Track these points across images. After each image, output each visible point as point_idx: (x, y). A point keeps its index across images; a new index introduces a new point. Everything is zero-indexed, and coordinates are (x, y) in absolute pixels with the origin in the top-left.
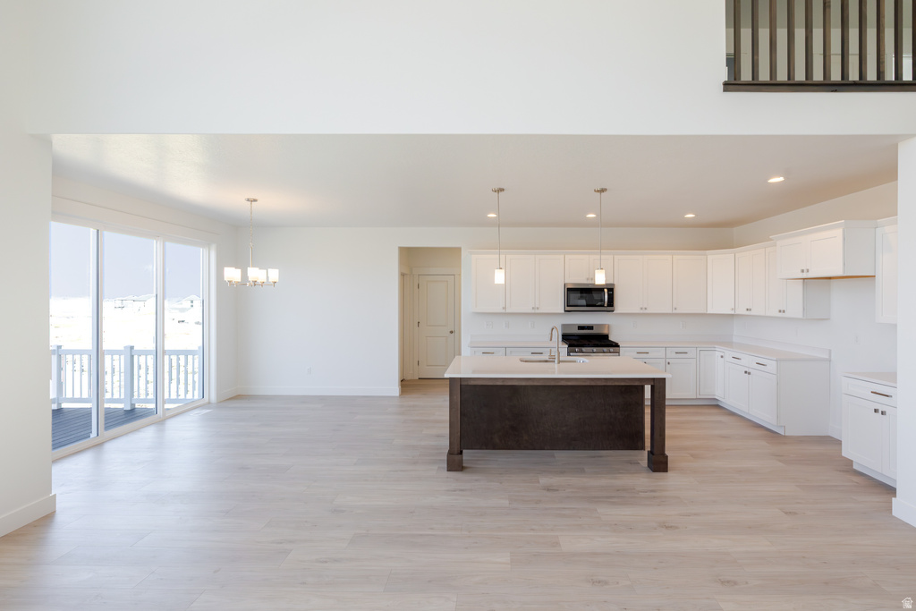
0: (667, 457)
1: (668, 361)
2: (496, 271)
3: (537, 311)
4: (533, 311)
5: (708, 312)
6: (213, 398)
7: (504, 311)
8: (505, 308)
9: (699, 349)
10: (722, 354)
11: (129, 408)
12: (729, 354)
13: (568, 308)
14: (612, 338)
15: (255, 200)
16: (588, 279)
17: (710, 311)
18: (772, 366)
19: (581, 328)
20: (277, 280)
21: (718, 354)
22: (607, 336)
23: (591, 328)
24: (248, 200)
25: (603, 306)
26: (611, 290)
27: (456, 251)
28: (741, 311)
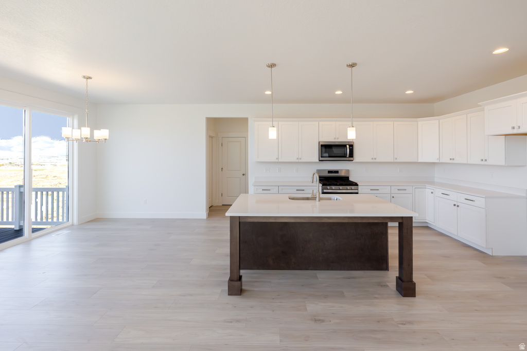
0: (415, 283)
1: (392, 195)
2: (270, 128)
3: (300, 161)
4: (297, 161)
5: (419, 161)
6: (76, 221)
7: (277, 161)
8: (278, 159)
9: (414, 187)
10: (433, 191)
11: (17, 228)
12: (438, 192)
13: (321, 159)
14: (351, 179)
15: (90, 78)
16: (335, 138)
17: (420, 161)
18: (480, 202)
19: (330, 172)
20: (108, 138)
21: (428, 191)
22: (348, 177)
23: (337, 172)
24: (84, 77)
25: (346, 157)
26: (351, 146)
27: (244, 121)
28: (445, 159)
